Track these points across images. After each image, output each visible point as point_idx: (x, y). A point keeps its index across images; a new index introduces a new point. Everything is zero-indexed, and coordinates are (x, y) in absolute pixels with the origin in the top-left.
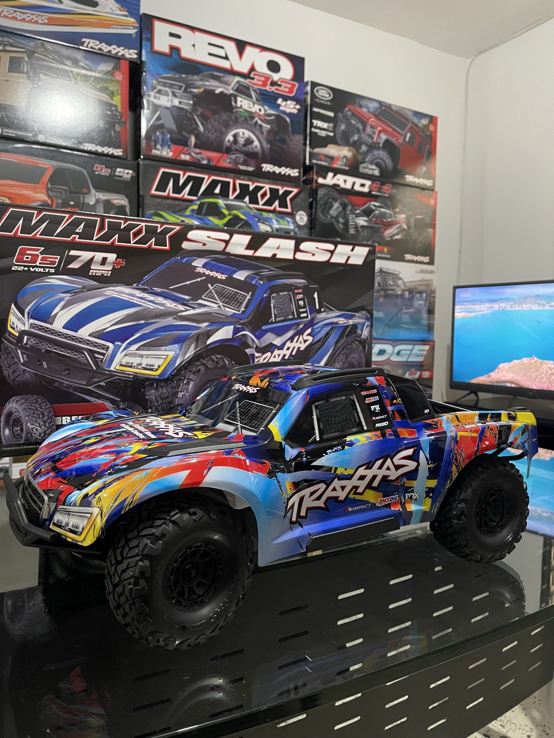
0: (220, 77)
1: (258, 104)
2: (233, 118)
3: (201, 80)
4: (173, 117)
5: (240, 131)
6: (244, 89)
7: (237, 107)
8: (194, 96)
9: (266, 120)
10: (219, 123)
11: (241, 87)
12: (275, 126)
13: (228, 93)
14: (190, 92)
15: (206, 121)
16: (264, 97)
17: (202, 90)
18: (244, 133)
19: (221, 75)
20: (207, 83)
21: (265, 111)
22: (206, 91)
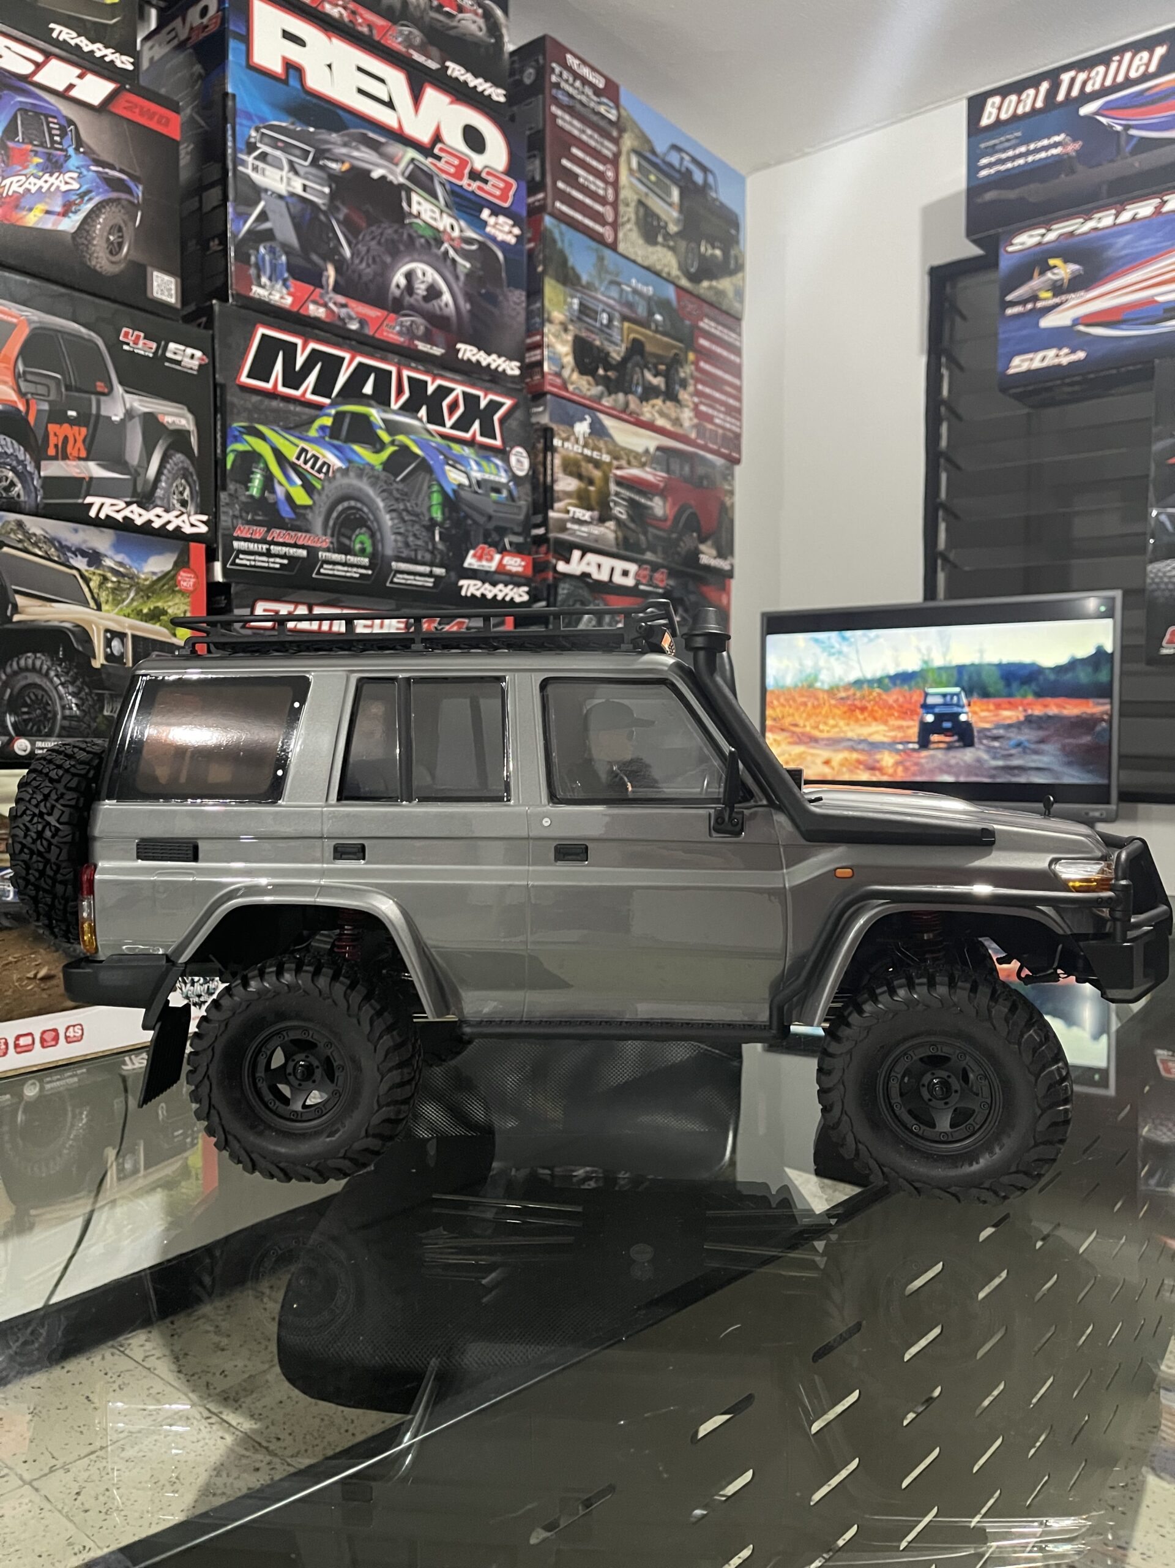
0: (381, 144)
1: (450, 215)
2: (405, 236)
3: (345, 145)
4: (293, 217)
5: (419, 267)
6: (423, 178)
7: (410, 214)
8: (332, 178)
9: (463, 249)
10: (379, 243)
11: (419, 173)
12: (479, 265)
13: (395, 182)
14: (324, 168)
15: (356, 236)
16: (457, 200)
17: (346, 167)
18: (426, 274)
19: (382, 140)
20: (356, 154)
21: (461, 231)
22: (353, 168)
